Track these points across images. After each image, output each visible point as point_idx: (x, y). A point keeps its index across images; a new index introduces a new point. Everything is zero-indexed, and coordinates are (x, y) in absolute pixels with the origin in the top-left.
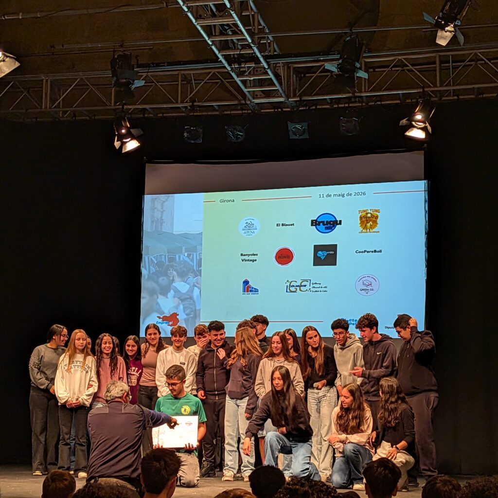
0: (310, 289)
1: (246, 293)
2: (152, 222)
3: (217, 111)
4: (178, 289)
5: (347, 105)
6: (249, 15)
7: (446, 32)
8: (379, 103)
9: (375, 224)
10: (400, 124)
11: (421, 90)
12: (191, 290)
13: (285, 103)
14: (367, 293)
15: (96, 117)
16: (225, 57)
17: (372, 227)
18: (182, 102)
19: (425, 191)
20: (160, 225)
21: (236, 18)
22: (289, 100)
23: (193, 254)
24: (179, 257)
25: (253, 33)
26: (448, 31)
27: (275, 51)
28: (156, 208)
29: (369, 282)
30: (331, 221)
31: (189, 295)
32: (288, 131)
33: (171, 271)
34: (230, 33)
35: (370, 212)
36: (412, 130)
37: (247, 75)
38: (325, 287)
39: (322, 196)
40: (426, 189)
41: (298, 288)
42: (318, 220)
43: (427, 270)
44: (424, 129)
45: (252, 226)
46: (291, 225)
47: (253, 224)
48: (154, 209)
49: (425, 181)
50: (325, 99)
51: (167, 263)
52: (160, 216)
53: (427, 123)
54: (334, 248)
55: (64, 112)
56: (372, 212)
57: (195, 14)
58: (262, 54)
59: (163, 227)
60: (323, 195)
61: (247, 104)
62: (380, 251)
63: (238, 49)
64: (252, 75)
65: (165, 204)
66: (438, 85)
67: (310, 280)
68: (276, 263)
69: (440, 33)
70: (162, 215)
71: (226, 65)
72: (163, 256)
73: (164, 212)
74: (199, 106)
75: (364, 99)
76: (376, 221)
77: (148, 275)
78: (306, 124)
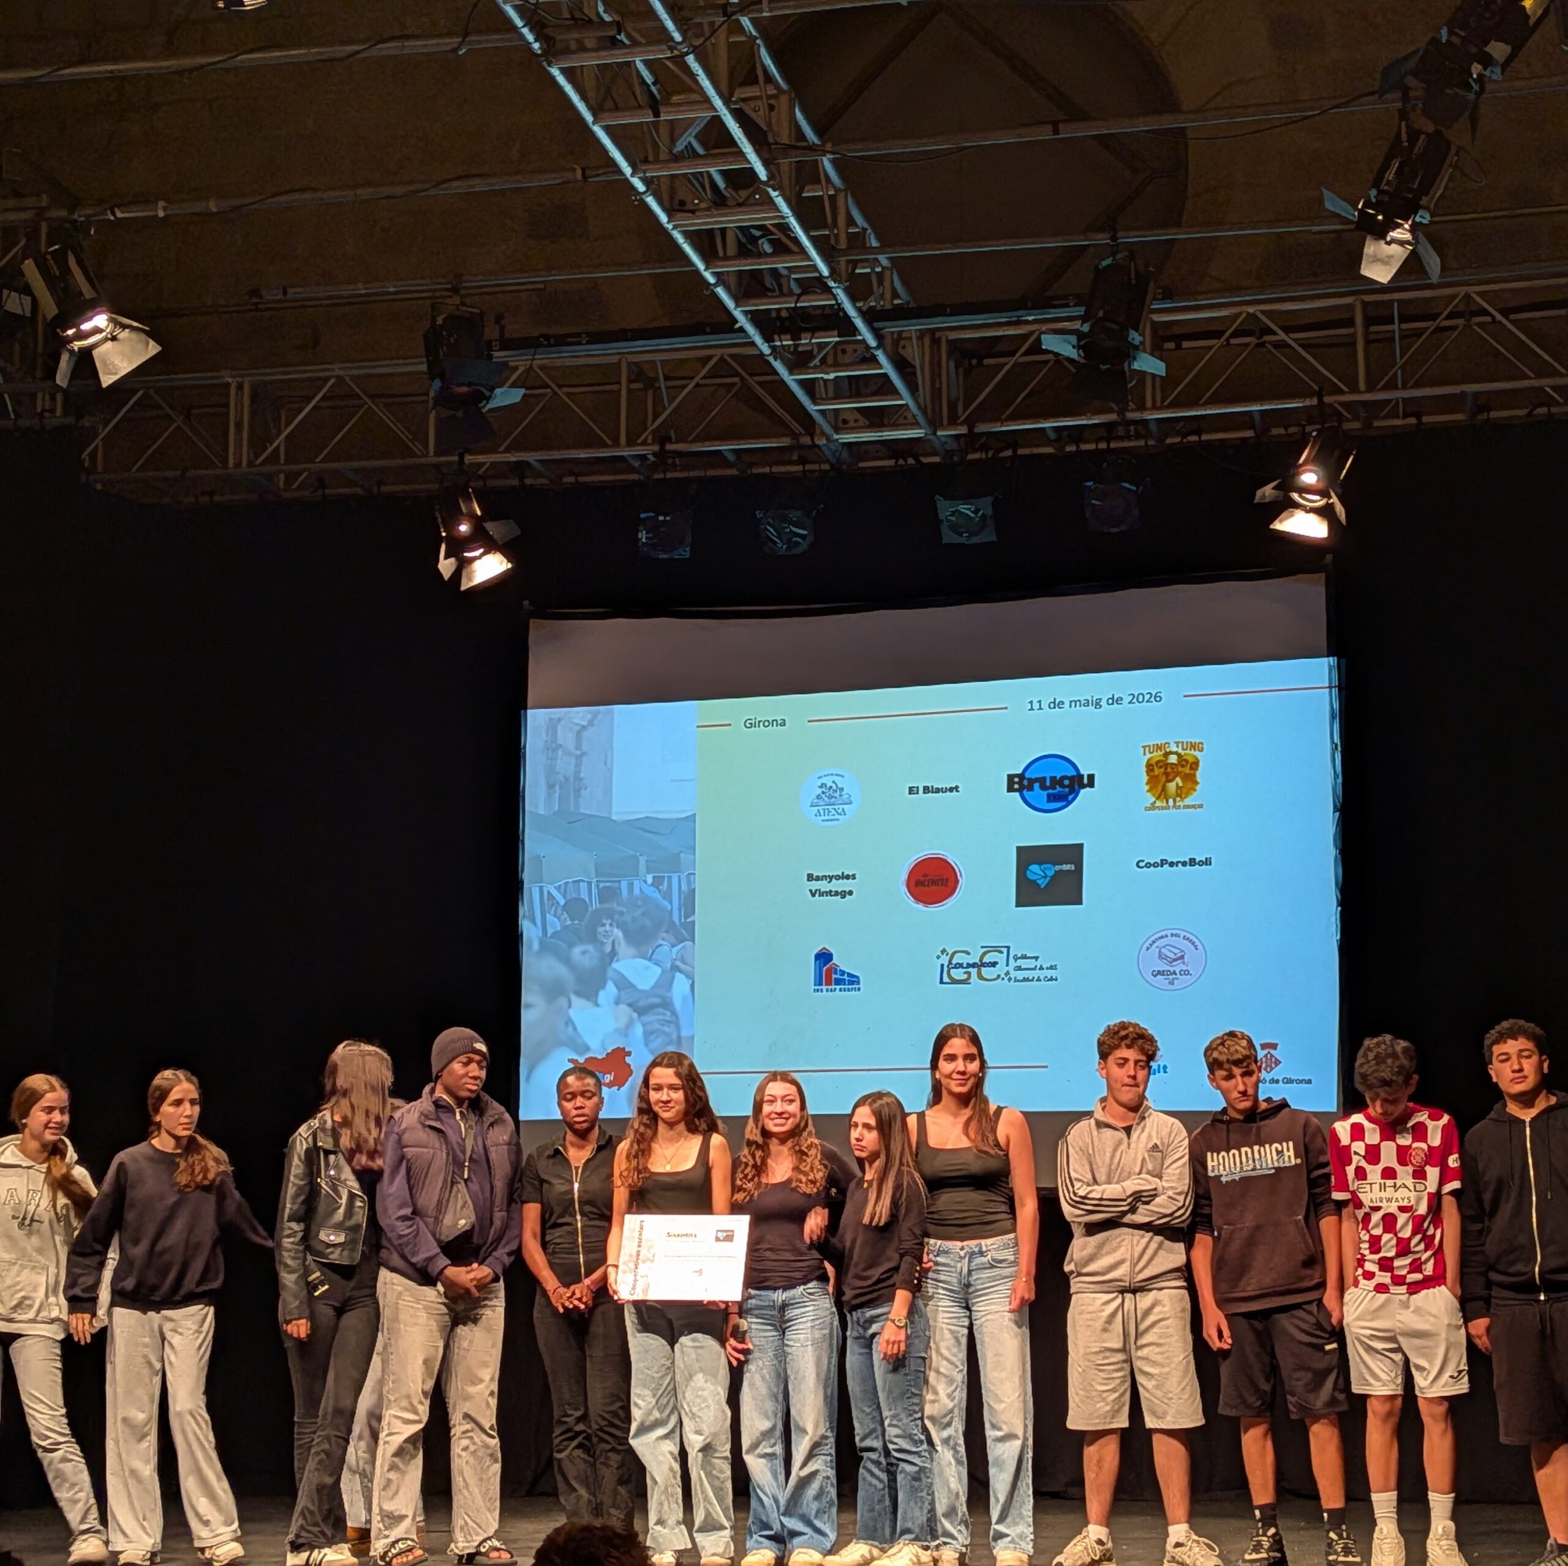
0: (1007, 973)
1: (824, 988)
2: (551, 787)
3: (730, 465)
4: (626, 979)
5: (1103, 445)
6: (822, 196)
7: (1389, 243)
8: (1193, 438)
9: (1189, 785)
10: (1257, 500)
11: (1315, 401)
12: (665, 982)
13: (929, 440)
14: (1172, 983)
15: (385, 489)
16: (756, 318)
17: (1181, 793)
18: (631, 443)
19: (1330, 687)
20: (572, 793)
21: (785, 209)
22: (939, 433)
23: (670, 878)
24: (631, 886)
25: (833, 248)
26: (1394, 241)
27: (895, 295)
28: (561, 746)
29: (1176, 951)
30: (1064, 778)
31: (660, 996)
32: (938, 522)
33: (608, 928)
34: (768, 248)
35: (1174, 749)
36: (1292, 515)
37: (815, 367)
38: (1051, 968)
39: (1036, 706)
40: (1335, 682)
41: (974, 971)
42: (1027, 775)
43: (1342, 913)
44: (1325, 512)
45: (837, 795)
46: (951, 790)
47: (842, 789)
48: (555, 750)
49: (1331, 659)
50: (1043, 429)
51: (595, 905)
52: (572, 768)
53: (1333, 494)
54: (1074, 853)
55: (291, 477)
56: (1180, 751)
57: (666, 197)
58: (858, 305)
59: (581, 800)
60: (1040, 702)
61: (818, 447)
62: (1207, 862)
63: (791, 293)
64: (831, 366)
65: (586, 734)
66: (1362, 386)
67: (1008, 948)
68: (910, 901)
69: (1371, 248)
70: (578, 765)
71: (758, 340)
72: (581, 884)
73: (585, 759)
74: (681, 454)
75: (1153, 427)
76: (1194, 775)
77: (541, 942)
78: (989, 500)
